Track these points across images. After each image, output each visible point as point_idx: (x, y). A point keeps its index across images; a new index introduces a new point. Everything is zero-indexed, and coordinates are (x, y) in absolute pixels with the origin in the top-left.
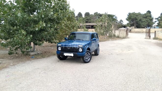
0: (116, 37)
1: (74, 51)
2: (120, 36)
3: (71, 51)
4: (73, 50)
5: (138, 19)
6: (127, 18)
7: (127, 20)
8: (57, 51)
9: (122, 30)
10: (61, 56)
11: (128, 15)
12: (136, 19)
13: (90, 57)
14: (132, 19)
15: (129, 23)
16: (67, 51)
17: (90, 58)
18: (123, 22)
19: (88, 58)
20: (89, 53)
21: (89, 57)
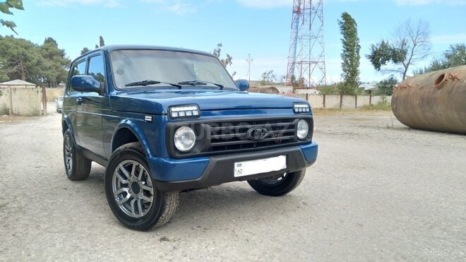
2: (14, 107)
5: (33, 58)
12: (26, 59)
14: (13, 56)
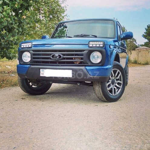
0: (133, 63)
1: (73, 63)
2: (139, 60)
3: (64, 63)
4: (72, 59)
6: (145, 34)
7: (145, 37)
8: (20, 64)
9: (142, 50)
10: (31, 84)
11: (146, 29)
13: (122, 82)
15: (147, 42)
16: (51, 62)
17: (121, 87)
18: (135, 41)
19: (117, 87)
20: (118, 71)
21: (118, 84)
